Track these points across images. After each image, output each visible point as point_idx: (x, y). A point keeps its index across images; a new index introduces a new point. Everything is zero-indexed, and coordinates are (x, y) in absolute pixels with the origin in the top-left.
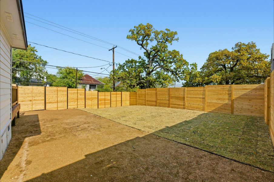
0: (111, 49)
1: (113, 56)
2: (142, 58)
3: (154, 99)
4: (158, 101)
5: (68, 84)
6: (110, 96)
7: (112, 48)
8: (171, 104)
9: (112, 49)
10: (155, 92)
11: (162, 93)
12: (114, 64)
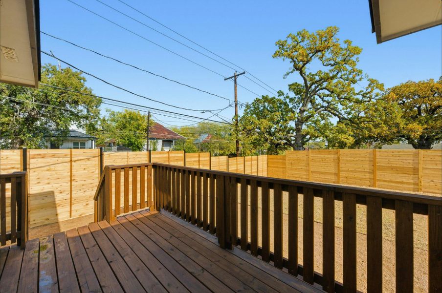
0: (231, 78)
1: (235, 90)
2: (285, 94)
3: (332, 170)
4: (342, 174)
5: (128, 139)
6: (243, 165)
7: (233, 75)
8: (379, 180)
9: (233, 77)
10: (333, 156)
11: (352, 159)
12: (236, 105)
